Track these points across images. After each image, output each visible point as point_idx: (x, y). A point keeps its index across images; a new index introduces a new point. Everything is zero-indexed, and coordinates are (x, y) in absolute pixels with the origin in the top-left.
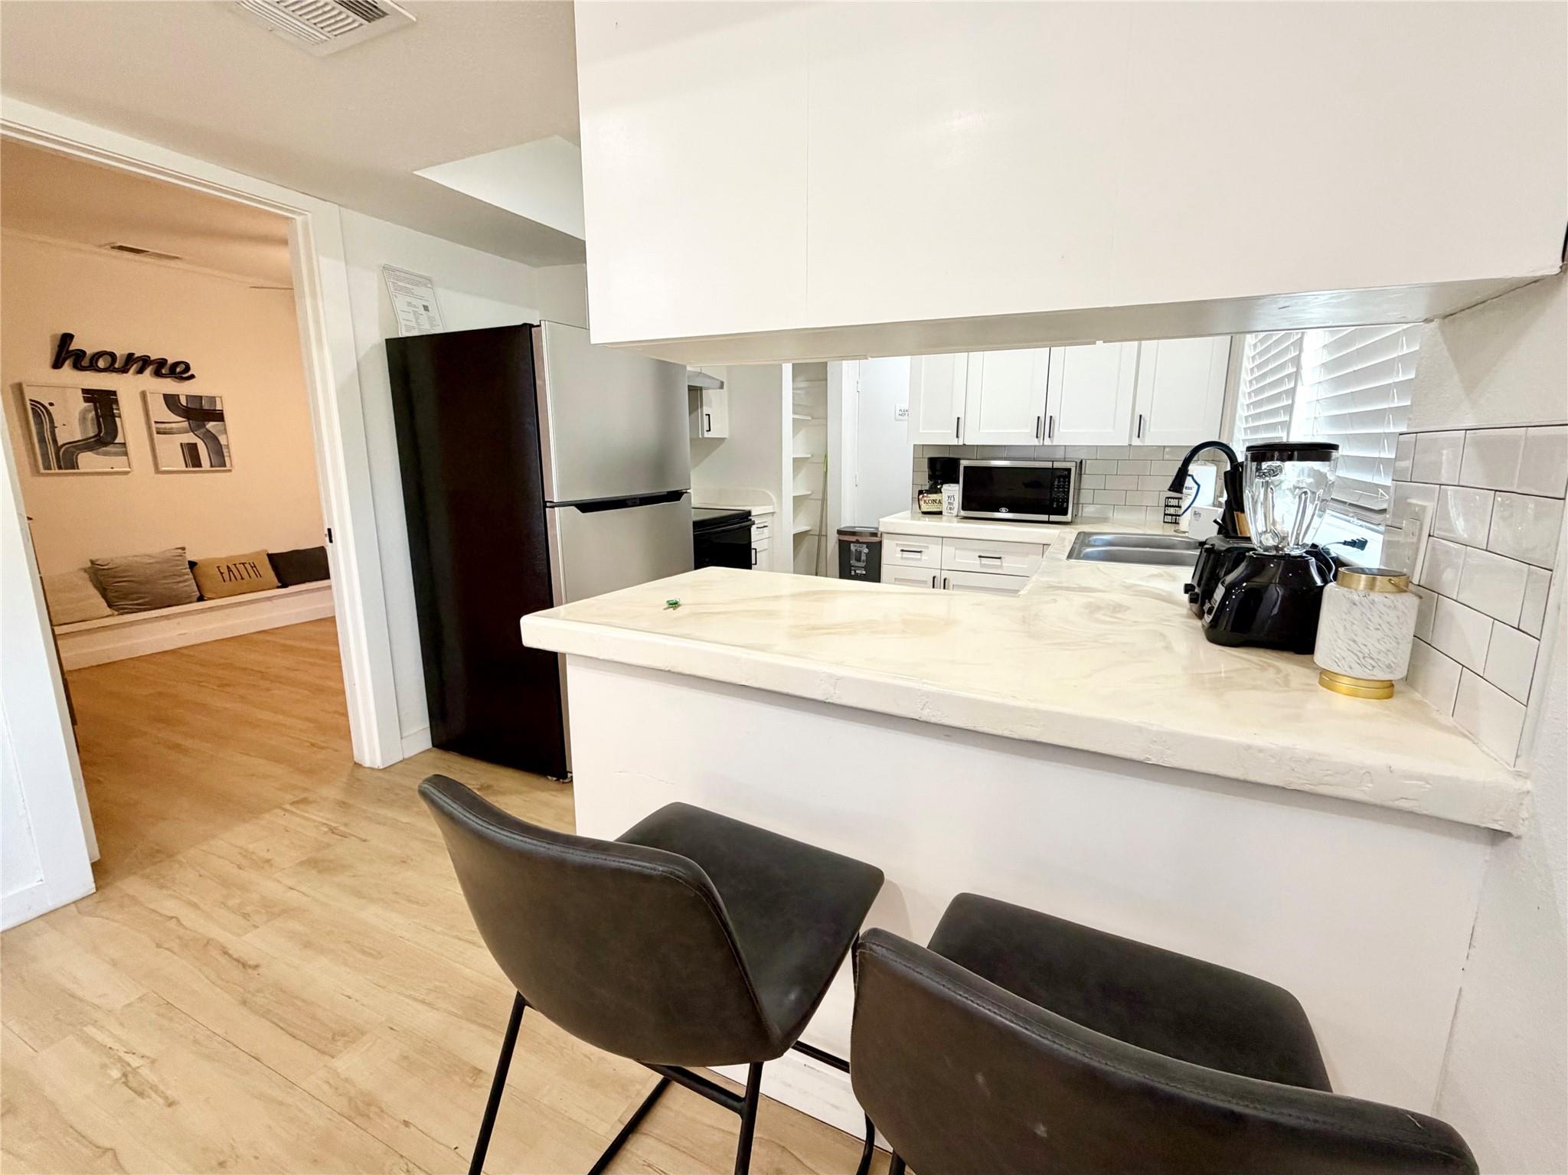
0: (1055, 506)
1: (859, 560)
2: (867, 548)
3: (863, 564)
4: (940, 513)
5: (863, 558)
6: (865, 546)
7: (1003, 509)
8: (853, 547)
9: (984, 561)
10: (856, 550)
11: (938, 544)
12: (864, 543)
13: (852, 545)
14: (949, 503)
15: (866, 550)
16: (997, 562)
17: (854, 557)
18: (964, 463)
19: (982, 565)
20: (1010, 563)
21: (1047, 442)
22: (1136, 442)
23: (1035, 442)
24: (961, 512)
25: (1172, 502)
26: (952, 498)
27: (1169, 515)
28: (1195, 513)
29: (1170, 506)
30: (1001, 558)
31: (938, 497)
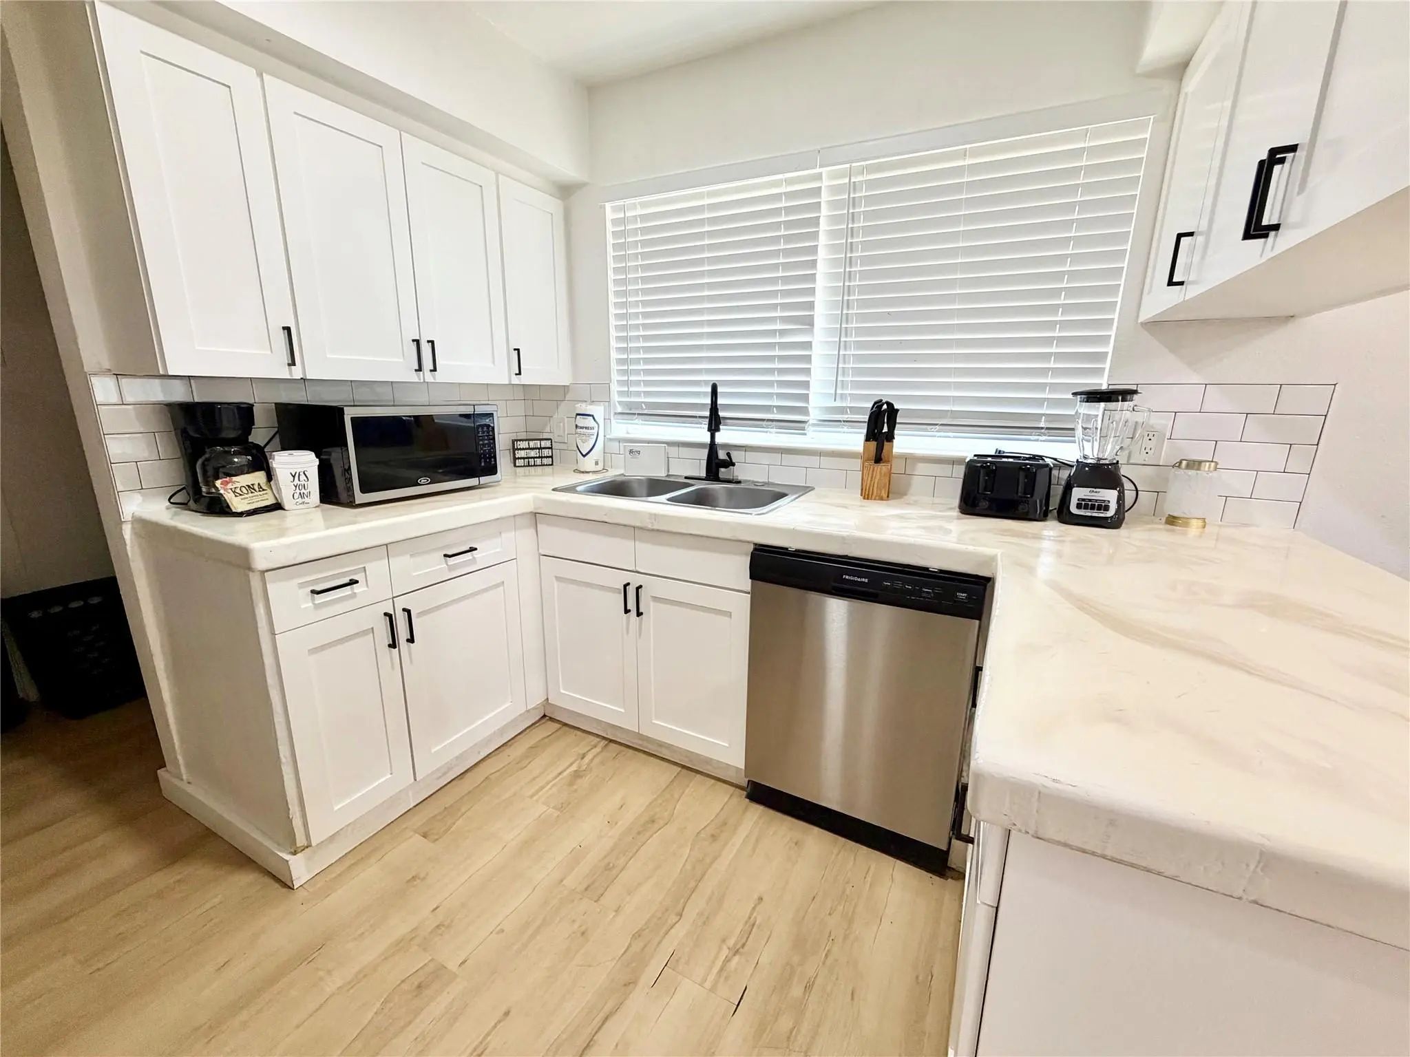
0: (483, 464)
4: (278, 506)
9: (452, 561)
11: (381, 559)
14: (295, 486)
16: (468, 557)
18: (349, 414)
19: (451, 568)
20: (484, 553)
21: (429, 377)
22: (516, 380)
23: (414, 377)
24: (360, 497)
25: (524, 445)
26: (303, 477)
27: (521, 458)
28: (631, 452)
29: (520, 449)
30: (472, 549)
31: (258, 477)
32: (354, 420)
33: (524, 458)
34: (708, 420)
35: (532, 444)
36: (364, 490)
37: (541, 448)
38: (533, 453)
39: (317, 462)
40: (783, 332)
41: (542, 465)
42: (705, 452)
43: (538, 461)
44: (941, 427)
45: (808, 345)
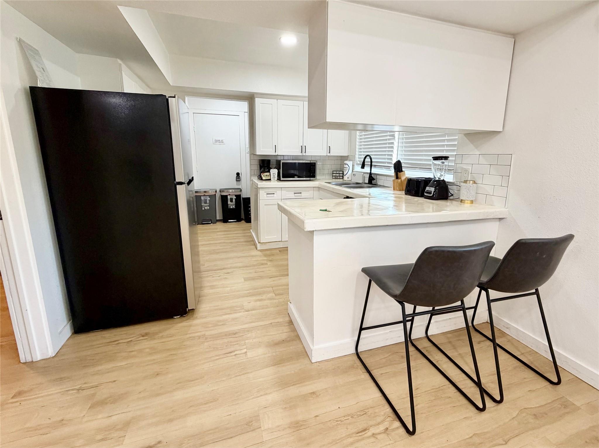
0: (311, 175)
1: (206, 203)
2: (209, 197)
3: (208, 205)
4: (270, 180)
5: (208, 202)
6: (208, 197)
7: (296, 177)
8: (202, 198)
9: (296, 194)
10: (204, 199)
11: (280, 190)
12: (207, 196)
13: (202, 197)
14: (273, 176)
15: (209, 199)
16: (300, 194)
17: (203, 202)
19: (295, 196)
20: (304, 195)
21: (304, 154)
22: (329, 154)
23: (301, 154)
24: (282, 179)
25: (335, 172)
26: (275, 174)
27: (334, 176)
28: (354, 175)
29: (334, 173)
30: (301, 193)
31: (268, 174)
32: (283, 163)
33: (335, 176)
34: (370, 166)
35: (337, 172)
36: (283, 177)
37: (340, 174)
38: (337, 175)
39: (277, 171)
40: (389, 139)
41: (340, 178)
42: (368, 175)
43: (339, 177)
44: (419, 169)
45: (393, 143)
